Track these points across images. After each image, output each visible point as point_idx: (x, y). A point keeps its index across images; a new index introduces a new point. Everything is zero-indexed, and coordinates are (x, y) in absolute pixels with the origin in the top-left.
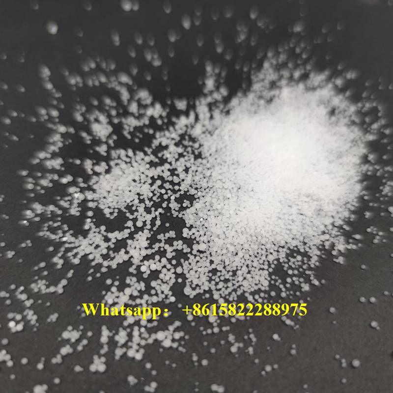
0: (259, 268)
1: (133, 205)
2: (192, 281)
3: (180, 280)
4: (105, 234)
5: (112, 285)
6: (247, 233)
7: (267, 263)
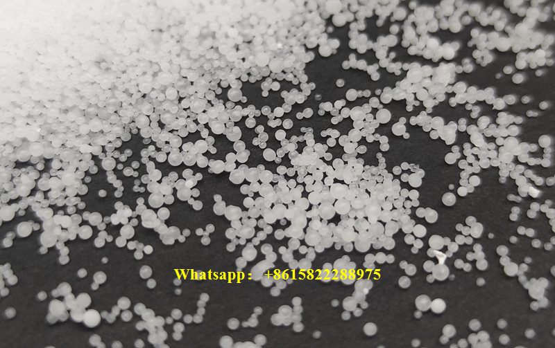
1: (359, 156)
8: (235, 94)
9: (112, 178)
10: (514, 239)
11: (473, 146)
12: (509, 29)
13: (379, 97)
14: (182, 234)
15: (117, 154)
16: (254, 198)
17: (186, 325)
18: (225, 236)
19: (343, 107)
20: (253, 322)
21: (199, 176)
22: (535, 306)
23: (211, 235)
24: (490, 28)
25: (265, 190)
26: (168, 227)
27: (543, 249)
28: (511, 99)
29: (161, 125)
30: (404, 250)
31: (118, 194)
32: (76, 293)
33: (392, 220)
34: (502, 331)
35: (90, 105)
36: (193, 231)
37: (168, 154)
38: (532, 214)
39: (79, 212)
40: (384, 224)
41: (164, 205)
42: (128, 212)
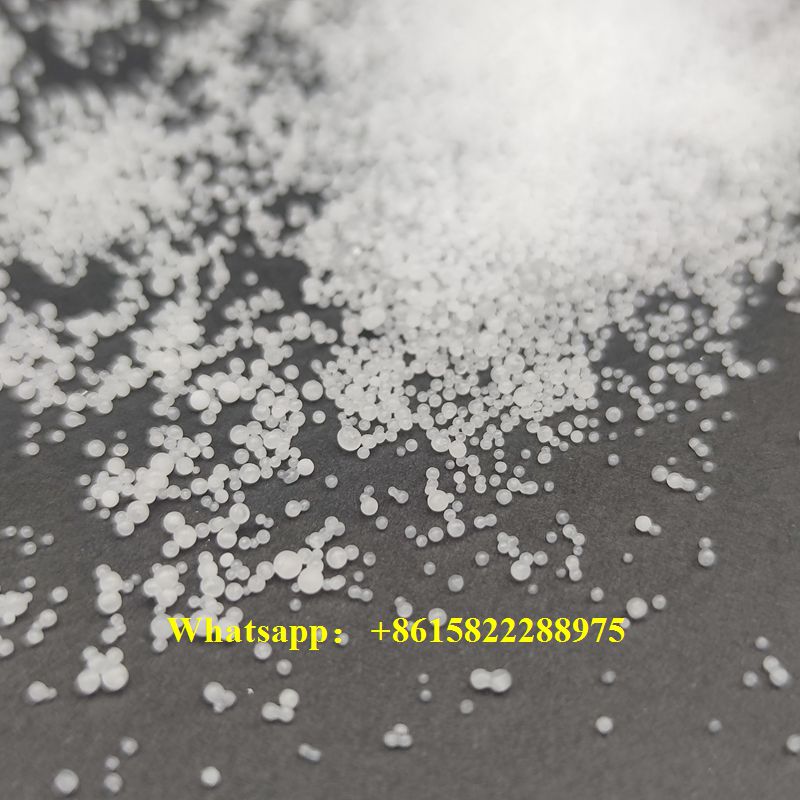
0: (558, 356)
2: (356, 415)
3: (319, 417)
4: (58, 326)
5: (107, 455)
6: (504, 266)
7: (579, 338)
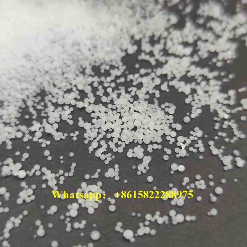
8: (89, 71)
9: (32, 110)
10: (216, 138)
11: (198, 95)
12: (215, 41)
13: (155, 72)
14: (64, 136)
15: (34, 99)
16: (97, 119)
17: (65, 177)
18: (84, 137)
19: (138, 77)
20: (96, 176)
21: (72, 109)
22: (226, 168)
23: (77, 136)
24: (206, 41)
25: (102, 115)
26: (57, 132)
27: (230, 142)
28: (216, 73)
29: (54, 85)
30: (166, 143)
31: (34, 117)
32: (15, 162)
33: (161, 129)
34: (211, 180)
35: (22, 76)
36: (69, 134)
37: (57, 99)
38: (225, 126)
39: (16, 125)
40: (157, 131)
41: (56, 122)
42: (39, 125)
